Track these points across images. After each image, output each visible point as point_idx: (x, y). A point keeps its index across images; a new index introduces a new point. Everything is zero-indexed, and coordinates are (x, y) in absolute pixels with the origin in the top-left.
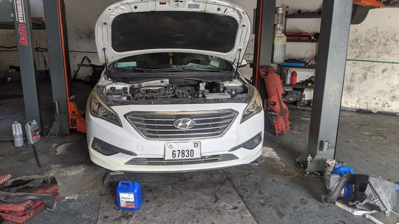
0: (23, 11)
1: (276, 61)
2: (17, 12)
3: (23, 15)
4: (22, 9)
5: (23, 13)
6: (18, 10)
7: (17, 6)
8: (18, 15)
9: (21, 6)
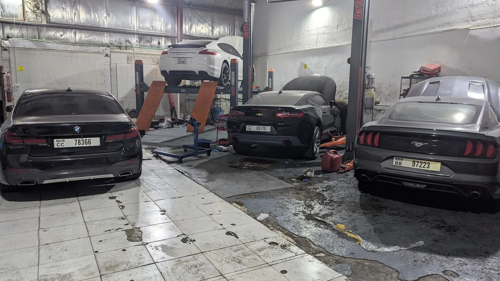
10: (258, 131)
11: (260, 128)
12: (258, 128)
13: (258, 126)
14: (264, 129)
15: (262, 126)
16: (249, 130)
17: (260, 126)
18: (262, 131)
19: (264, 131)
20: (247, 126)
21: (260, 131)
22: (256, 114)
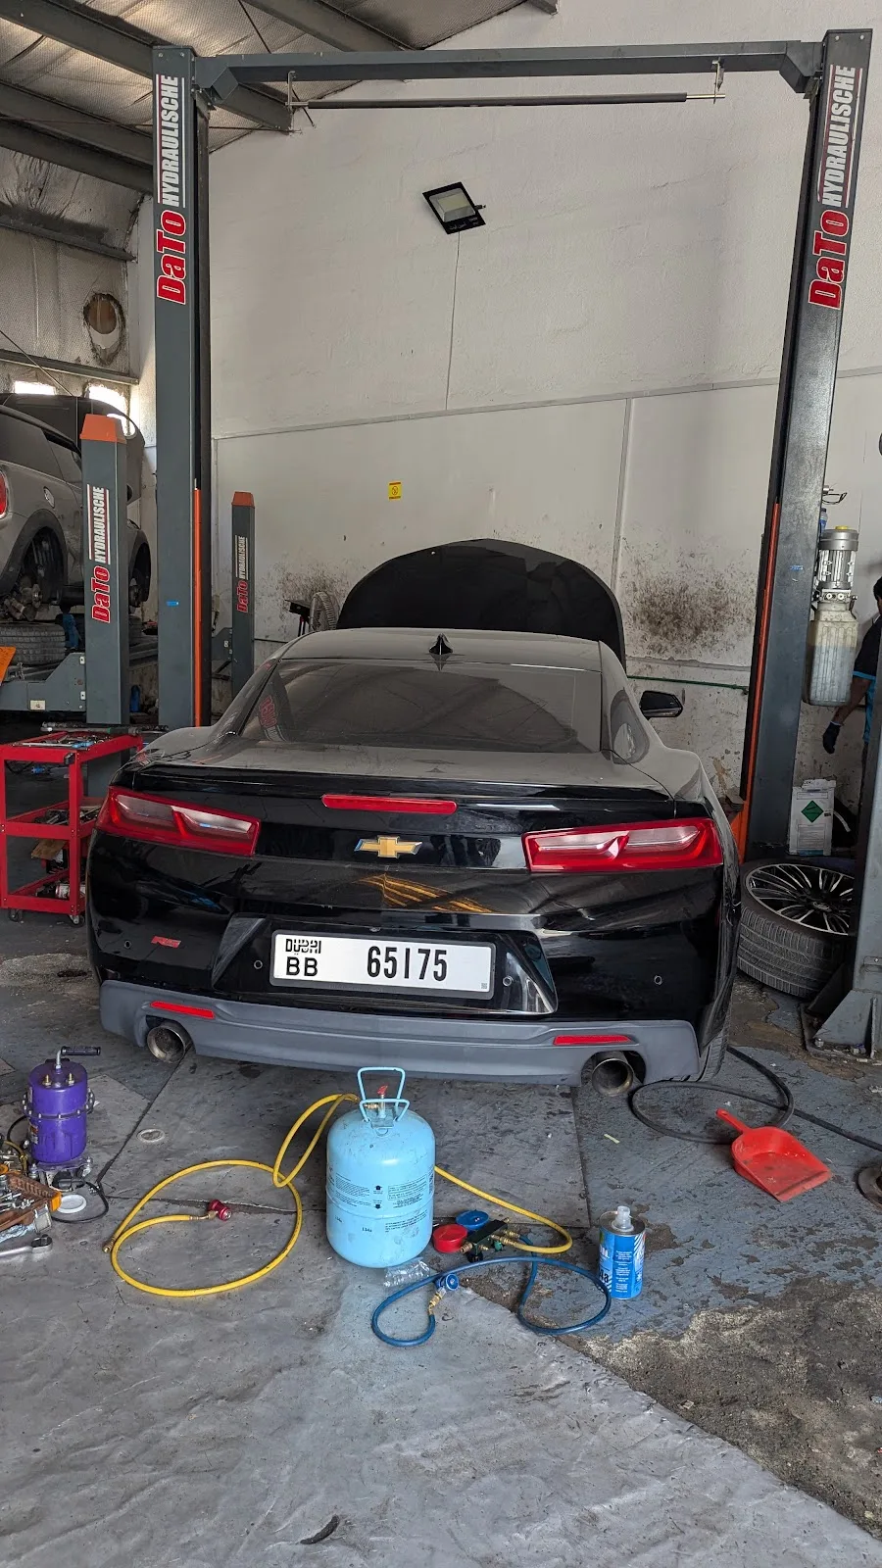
0: (106, 533)
1: (818, 694)
2: (93, 534)
3: (106, 543)
4: (106, 529)
5: (106, 540)
6: (96, 531)
7: (93, 521)
8: (93, 542)
9: (103, 520)
10: (381, 980)
11: (400, 956)
12: (382, 958)
13: (383, 945)
14: (432, 967)
15: (414, 946)
16: (301, 976)
17: (401, 946)
18: (413, 982)
19: (430, 983)
20: (280, 940)
21: (399, 981)
22: (366, 845)
